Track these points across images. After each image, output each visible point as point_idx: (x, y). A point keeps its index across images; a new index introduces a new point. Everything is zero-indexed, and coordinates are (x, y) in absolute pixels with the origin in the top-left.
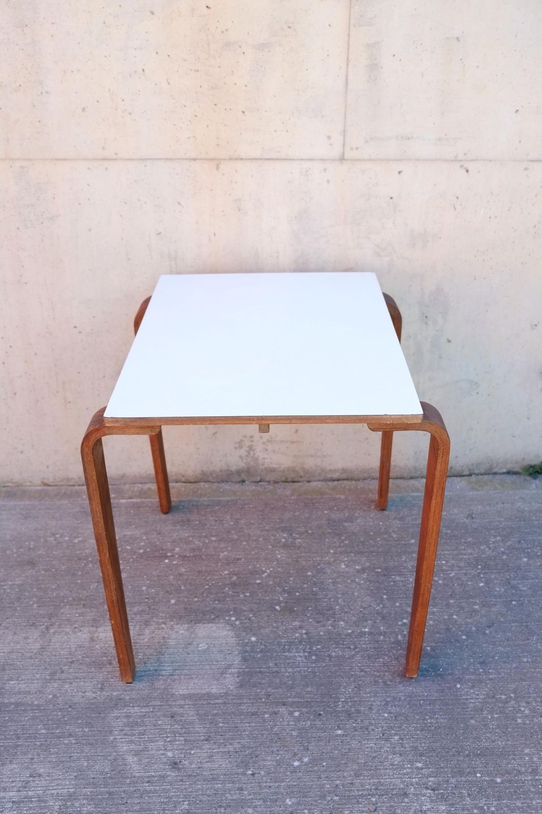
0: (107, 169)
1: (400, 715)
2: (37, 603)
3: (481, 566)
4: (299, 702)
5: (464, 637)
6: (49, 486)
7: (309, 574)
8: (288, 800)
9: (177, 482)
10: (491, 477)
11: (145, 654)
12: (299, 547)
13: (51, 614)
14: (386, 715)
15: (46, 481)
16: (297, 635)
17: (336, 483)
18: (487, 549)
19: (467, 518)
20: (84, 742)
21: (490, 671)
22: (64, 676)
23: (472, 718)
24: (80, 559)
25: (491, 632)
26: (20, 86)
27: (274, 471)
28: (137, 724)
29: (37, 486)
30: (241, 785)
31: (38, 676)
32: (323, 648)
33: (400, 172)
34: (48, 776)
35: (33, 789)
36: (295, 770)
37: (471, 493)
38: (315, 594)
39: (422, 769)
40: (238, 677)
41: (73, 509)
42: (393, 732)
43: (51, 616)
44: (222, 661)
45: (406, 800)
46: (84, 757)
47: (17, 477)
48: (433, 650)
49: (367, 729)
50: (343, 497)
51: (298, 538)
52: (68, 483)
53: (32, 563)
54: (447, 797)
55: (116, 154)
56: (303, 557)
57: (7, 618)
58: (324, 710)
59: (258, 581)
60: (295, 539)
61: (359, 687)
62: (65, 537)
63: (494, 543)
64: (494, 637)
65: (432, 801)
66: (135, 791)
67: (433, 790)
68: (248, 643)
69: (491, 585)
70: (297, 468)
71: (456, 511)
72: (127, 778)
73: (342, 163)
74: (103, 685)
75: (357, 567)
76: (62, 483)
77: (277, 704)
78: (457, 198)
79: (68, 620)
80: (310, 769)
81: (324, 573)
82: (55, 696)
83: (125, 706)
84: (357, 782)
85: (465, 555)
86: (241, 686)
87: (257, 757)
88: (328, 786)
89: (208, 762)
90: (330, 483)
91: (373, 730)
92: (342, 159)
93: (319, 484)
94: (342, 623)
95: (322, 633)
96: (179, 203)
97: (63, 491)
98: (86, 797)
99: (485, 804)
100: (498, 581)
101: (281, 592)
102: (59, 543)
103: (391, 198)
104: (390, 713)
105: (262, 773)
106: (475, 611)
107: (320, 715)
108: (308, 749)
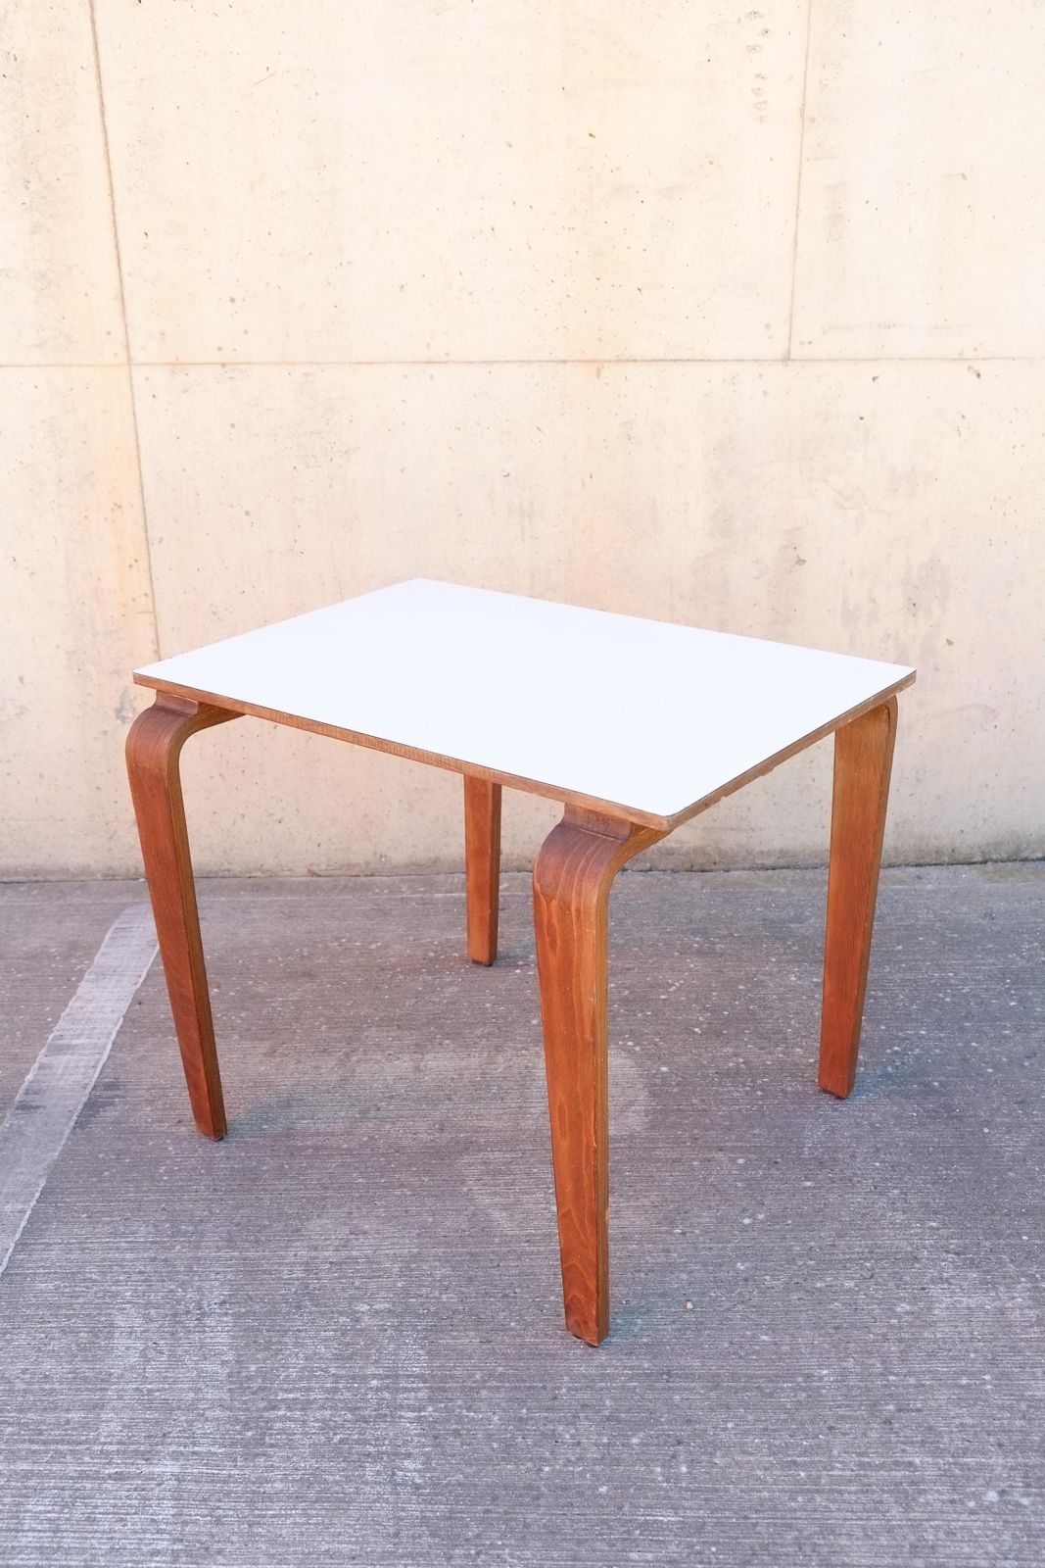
0: (432, 377)
1: (899, 1164)
2: (326, 1023)
3: (1010, 979)
4: (742, 1147)
5: (990, 1070)
6: (320, 876)
7: (741, 987)
8: (739, 1264)
9: (519, 871)
10: (1018, 865)
11: (500, 1088)
12: (721, 955)
13: (350, 1037)
14: (878, 1164)
15: (314, 868)
16: (731, 1064)
17: (770, 872)
18: (1019, 959)
19: (984, 918)
20: (425, 1193)
21: (1034, 1112)
22: (381, 1114)
23: (1010, 1170)
24: (383, 970)
25: (1032, 1064)
26: (311, 254)
27: (673, 854)
28: (500, 1172)
29: (301, 876)
30: (667, 1246)
31: (342, 1114)
32: (771, 1081)
33: (874, 379)
34: (378, 1234)
35: (357, 1248)
36: (745, 1229)
37: (987, 886)
38: (754, 1013)
39: (938, 1229)
40: (646, 1116)
41: (361, 906)
42: (890, 1184)
43: (350, 1040)
44: (620, 1097)
45: (917, 1266)
46: (427, 1211)
47: (270, 862)
48: (942, 1085)
49: (850, 1180)
50: (783, 890)
51: (718, 943)
52: (348, 873)
53: (309, 975)
54: (979, 1263)
55: (447, 354)
56: (730, 966)
57: (283, 1043)
58: (782, 1157)
59: (663, 997)
60: (713, 943)
61: (833, 1130)
62: (356, 941)
63: (1028, 950)
64: (1037, 1071)
65: (956, 1268)
66: (509, 1252)
67: (958, 1254)
68: (656, 1074)
69: (1028, 1005)
70: (709, 849)
71: (965, 909)
72: (495, 1236)
73: (787, 365)
74: (443, 1125)
75: (815, 980)
76: (339, 872)
77: (710, 1149)
78: (963, 417)
79: (378, 1045)
80: (769, 1228)
81: (765, 987)
82: (371, 1138)
83: (479, 1151)
84: (841, 1243)
85: (984, 965)
86: (653, 1127)
87: (686, 1212)
88: (798, 1249)
89: (614, 1218)
90: (762, 873)
91: (859, 1182)
92: (787, 359)
93: (744, 874)
94: (798, 1050)
95: (768, 1063)
96: (538, 429)
97: (343, 883)
98: (437, 1258)
99: (1037, 1272)
100: (1039, 1000)
101: (700, 1010)
102: (347, 949)
103: (862, 418)
104: (883, 1162)
105: (697, 1232)
106: (1004, 1036)
107: (777, 1163)
108: (763, 1204)
